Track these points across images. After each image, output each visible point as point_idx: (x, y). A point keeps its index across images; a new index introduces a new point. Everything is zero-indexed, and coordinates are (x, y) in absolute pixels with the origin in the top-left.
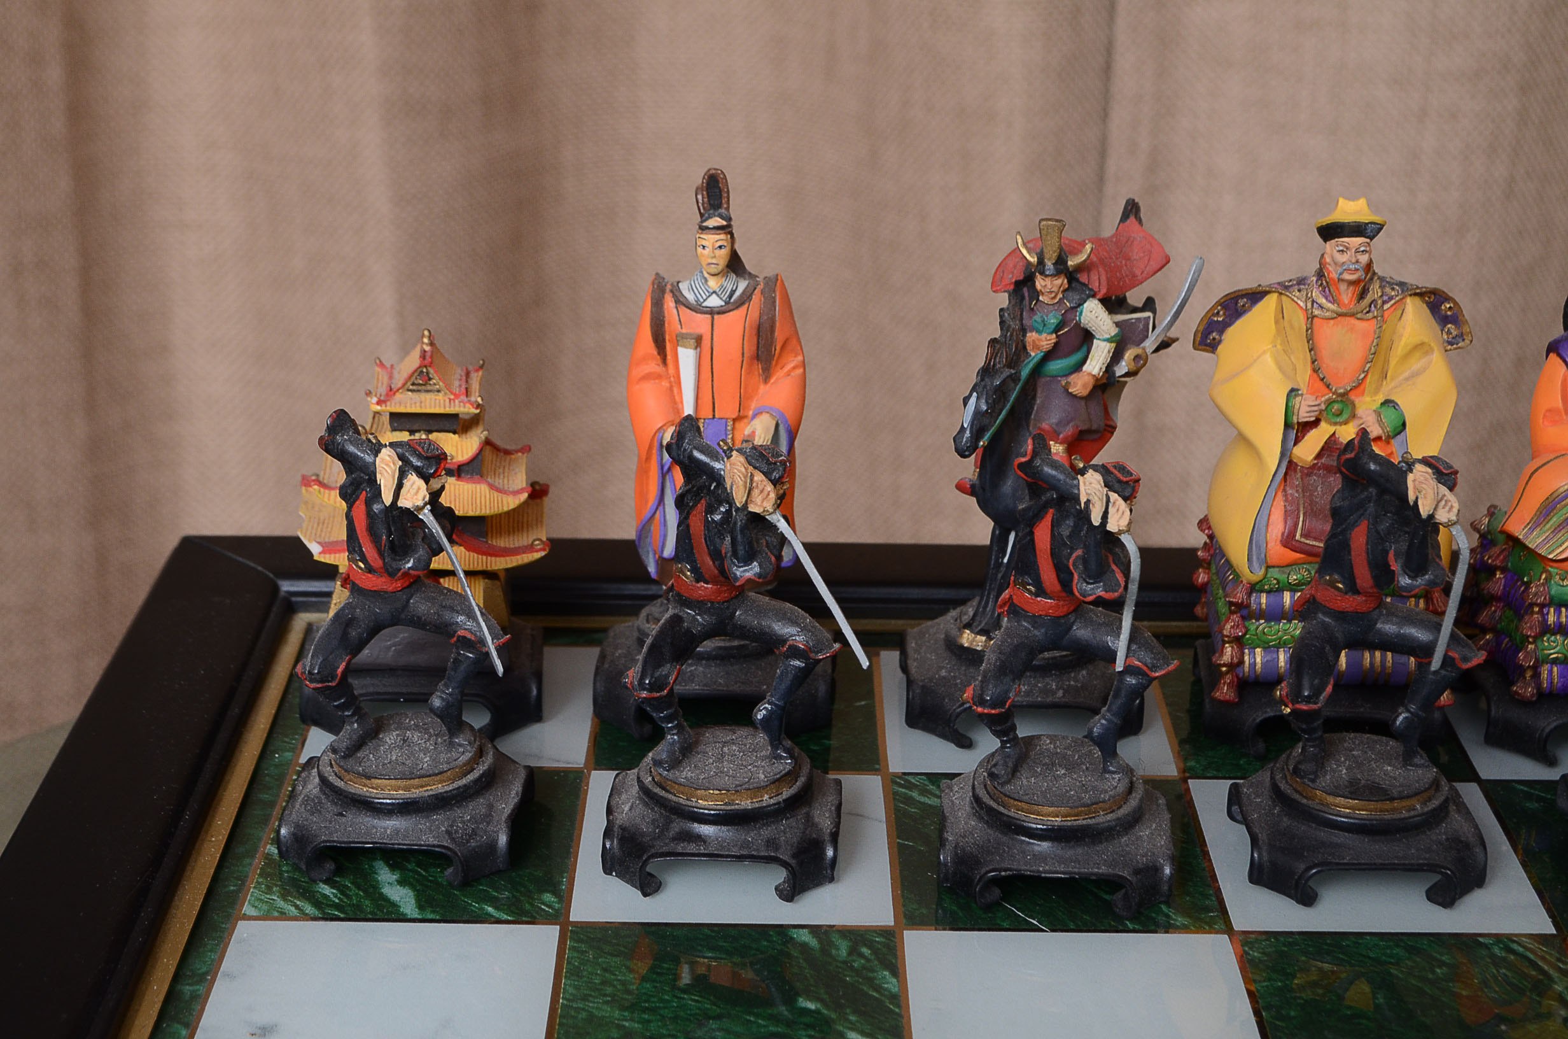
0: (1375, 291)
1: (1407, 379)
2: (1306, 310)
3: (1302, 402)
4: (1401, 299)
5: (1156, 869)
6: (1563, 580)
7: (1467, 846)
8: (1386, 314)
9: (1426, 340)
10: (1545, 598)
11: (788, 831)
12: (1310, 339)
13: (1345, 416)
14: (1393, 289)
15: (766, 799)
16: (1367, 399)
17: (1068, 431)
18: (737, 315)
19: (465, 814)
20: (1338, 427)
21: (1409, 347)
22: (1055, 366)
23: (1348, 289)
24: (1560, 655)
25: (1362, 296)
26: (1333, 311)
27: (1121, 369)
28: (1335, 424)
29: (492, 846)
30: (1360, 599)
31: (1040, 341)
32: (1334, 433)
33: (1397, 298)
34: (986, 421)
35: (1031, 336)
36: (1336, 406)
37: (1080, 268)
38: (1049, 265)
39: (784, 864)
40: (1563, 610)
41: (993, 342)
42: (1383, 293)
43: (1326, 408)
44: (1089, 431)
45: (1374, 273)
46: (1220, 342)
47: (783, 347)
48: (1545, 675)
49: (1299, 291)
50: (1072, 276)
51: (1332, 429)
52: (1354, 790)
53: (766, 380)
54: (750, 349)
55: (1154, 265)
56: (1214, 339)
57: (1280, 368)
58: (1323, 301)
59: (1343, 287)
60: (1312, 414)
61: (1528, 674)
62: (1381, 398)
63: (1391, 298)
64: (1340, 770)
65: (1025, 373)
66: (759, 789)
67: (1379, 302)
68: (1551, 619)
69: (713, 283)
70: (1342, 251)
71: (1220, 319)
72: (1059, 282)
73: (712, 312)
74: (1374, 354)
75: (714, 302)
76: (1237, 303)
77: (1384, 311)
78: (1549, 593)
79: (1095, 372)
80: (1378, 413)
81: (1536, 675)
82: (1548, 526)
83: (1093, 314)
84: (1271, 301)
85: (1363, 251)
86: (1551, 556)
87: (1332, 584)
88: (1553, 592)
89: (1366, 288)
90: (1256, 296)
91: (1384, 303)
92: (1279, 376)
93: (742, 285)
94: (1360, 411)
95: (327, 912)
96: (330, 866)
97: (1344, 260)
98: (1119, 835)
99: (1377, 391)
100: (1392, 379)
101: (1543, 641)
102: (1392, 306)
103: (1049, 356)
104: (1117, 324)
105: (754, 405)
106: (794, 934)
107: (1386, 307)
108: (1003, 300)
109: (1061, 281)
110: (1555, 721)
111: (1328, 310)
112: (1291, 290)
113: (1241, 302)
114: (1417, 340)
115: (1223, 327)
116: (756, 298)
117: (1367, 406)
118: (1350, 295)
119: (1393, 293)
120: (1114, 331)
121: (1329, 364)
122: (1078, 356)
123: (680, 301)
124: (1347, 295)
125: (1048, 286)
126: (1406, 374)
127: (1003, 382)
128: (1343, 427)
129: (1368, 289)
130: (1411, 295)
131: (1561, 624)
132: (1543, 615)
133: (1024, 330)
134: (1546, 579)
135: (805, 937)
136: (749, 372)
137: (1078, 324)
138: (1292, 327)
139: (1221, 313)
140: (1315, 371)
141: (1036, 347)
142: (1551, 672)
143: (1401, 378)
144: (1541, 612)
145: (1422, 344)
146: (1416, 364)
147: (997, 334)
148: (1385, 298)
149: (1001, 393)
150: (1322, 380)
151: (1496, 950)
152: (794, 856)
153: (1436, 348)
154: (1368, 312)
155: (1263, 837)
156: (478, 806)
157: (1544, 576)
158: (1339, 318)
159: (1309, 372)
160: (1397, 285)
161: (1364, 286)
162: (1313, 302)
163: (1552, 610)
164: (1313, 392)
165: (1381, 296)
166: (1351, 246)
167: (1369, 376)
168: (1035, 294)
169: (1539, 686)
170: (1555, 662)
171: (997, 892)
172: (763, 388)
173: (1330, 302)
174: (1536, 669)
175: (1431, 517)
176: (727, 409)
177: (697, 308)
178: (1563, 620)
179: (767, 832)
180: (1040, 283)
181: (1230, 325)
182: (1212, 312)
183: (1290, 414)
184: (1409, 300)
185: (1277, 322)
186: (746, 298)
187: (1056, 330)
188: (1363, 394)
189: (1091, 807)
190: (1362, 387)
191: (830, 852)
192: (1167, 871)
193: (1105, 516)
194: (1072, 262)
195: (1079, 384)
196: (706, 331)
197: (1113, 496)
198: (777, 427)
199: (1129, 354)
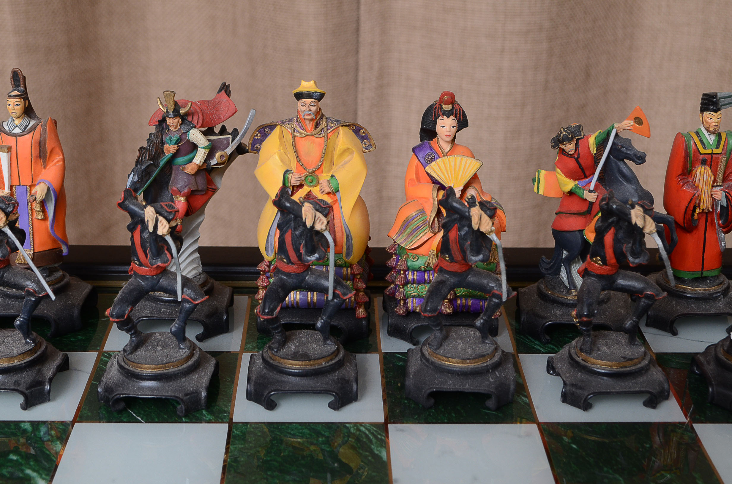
0: (323, 124)
1: (342, 165)
2: (292, 133)
3: (293, 176)
4: (336, 128)
5: (198, 393)
6: (414, 259)
7: (348, 382)
8: (329, 135)
9: (350, 147)
10: (405, 267)
11: (27, 377)
12: (295, 146)
13: (314, 183)
14: (333, 123)
15: (16, 362)
16: (325, 175)
17: (186, 190)
18: (28, 137)
20: (312, 188)
21: (342, 150)
22: (180, 160)
23: (309, 123)
24: (416, 294)
25: (317, 126)
26: (303, 134)
27: (214, 162)
28: (311, 186)
30: (295, 266)
31: (170, 149)
32: (311, 191)
33: (334, 128)
34: (138, 185)
35: (166, 146)
36: (310, 178)
37: (187, 114)
38: (170, 112)
39: (22, 393)
40: (415, 272)
41: (142, 148)
42: (327, 125)
43: (305, 179)
44: (197, 191)
45: (323, 115)
46: (260, 149)
47: (51, 152)
48: (410, 303)
49: (289, 124)
50: (184, 118)
51: (309, 189)
52: (295, 356)
53: (45, 167)
54: (35, 152)
55: (230, 113)
56: (257, 147)
57: (282, 161)
58: (298, 129)
59: (307, 122)
60: (297, 182)
61: (402, 302)
62: (330, 175)
63: (332, 127)
64: (292, 347)
65: (162, 163)
66: (13, 358)
67: (325, 129)
68: (410, 277)
69: (17, 122)
70: (303, 105)
71: (258, 138)
72: (176, 120)
73: (16, 135)
74: (325, 153)
75: (17, 131)
76: (264, 131)
77: (328, 134)
78: (407, 265)
79: (198, 163)
80: (329, 182)
81: (405, 303)
82: (406, 233)
83: (195, 136)
84: (278, 129)
85: (313, 105)
86: (407, 247)
87: (282, 259)
88: (409, 264)
89: (319, 122)
90: (272, 127)
91: (327, 130)
92: (281, 164)
93: (32, 123)
94: (321, 181)
97: (304, 109)
98: (181, 377)
99: (329, 171)
100: (336, 166)
101: (407, 287)
102: (331, 131)
103: (175, 156)
104: (209, 140)
105: (39, 179)
106: (22, 425)
107: (329, 131)
108: (153, 130)
109: (177, 120)
110: (415, 324)
111: (301, 133)
112: (285, 123)
113: (266, 130)
114: (345, 147)
115: (261, 141)
116: (38, 129)
117: (324, 177)
118: (311, 126)
119: (333, 125)
120: (207, 143)
121: (304, 158)
122: (191, 156)
123: (4, 130)
124: (310, 126)
125: (172, 122)
126: (342, 163)
127: (148, 167)
128: (315, 188)
129: (320, 123)
130: (342, 126)
131: (414, 279)
132: (406, 275)
133: (163, 143)
134: (406, 258)
135: (28, 427)
136: (36, 163)
137: (188, 141)
138: (287, 141)
139: (258, 135)
140: (298, 162)
141: (168, 151)
142: (413, 301)
143: (340, 165)
144: (405, 273)
145: (348, 149)
146: (346, 158)
147: (145, 145)
148: (329, 127)
149: (147, 172)
150: (302, 166)
151: (352, 430)
152: (27, 389)
153: (355, 151)
154: (320, 134)
155: (253, 378)
157: (404, 257)
158: (307, 137)
159: (296, 162)
160: (335, 121)
161: (317, 122)
162: (294, 130)
163: (410, 272)
164: (298, 171)
165: (327, 126)
166: (307, 103)
167: (324, 164)
168: (168, 127)
169: (407, 309)
170: (414, 297)
171: (122, 405)
172: (43, 171)
173: (302, 129)
174: (405, 299)
175: (313, 227)
176: (26, 181)
177: (10, 134)
178: (415, 277)
179: (15, 378)
180: (169, 121)
181: (263, 141)
182: (254, 135)
183: (286, 182)
184: (341, 128)
185: (280, 139)
186: (34, 128)
187: (177, 143)
188: (322, 172)
189: (165, 365)
190: (321, 169)
191: (47, 387)
192: (204, 394)
193: (156, 227)
194: (182, 111)
195: (190, 169)
196: (13, 144)
197: (160, 218)
198: (48, 189)
199: (218, 155)
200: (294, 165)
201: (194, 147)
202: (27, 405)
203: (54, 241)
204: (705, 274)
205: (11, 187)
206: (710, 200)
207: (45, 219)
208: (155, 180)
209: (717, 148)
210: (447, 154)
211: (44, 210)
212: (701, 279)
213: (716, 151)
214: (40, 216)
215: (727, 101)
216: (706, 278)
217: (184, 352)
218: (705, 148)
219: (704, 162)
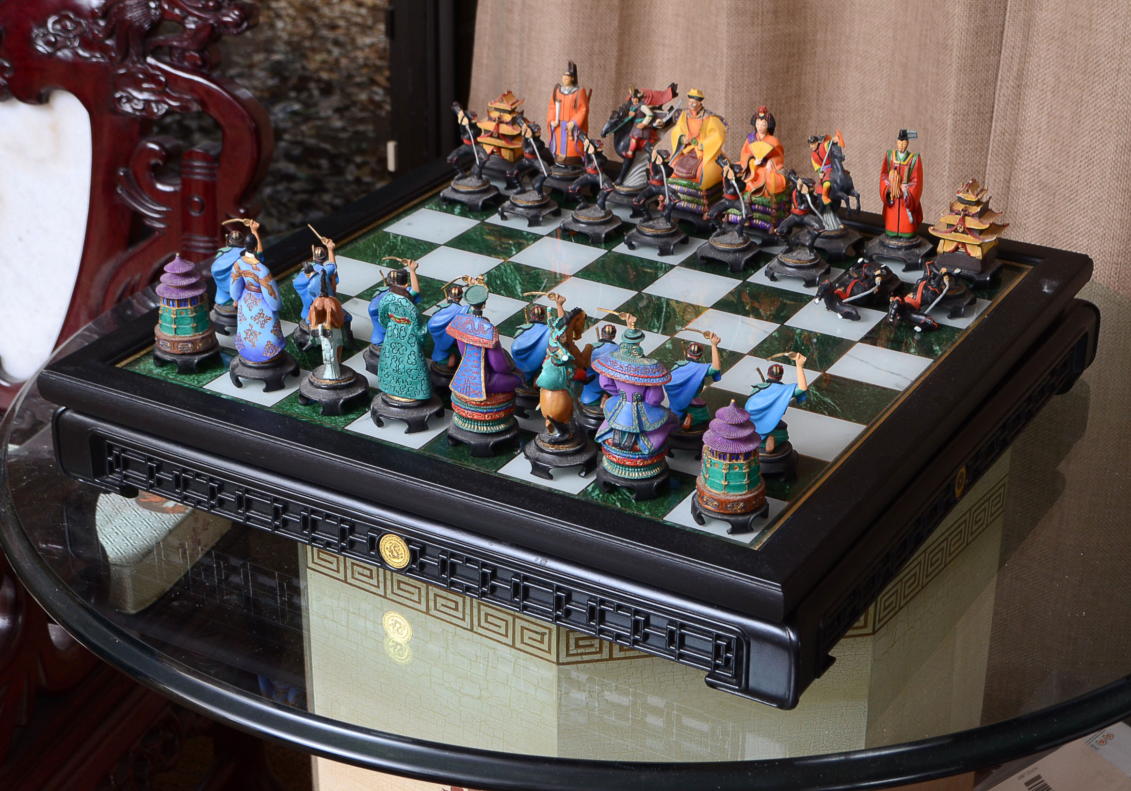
0: (702, 113)
2: (686, 116)
3: (685, 139)
4: (709, 116)
5: (601, 236)
8: (704, 120)
9: (715, 127)
11: (533, 212)
12: (687, 123)
13: (695, 144)
15: (530, 204)
17: (636, 137)
18: (571, 96)
19: (473, 197)
21: (711, 128)
22: (636, 121)
26: (692, 117)
27: (655, 125)
29: (478, 205)
31: (632, 114)
35: (630, 112)
36: (694, 141)
37: (642, 97)
39: (529, 219)
43: (691, 141)
44: (644, 138)
45: (702, 109)
47: (580, 106)
50: (640, 99)
51: (693, 147)
53: (576, 113)
54: (573, 105)
58: (690, 115)
59: (693, 111)
60: (687, 142)
62: (703, 141)
63: (706, 115)
65: (626, 120)
66: (529, 202)
67: (702, 116)
69: (567, 88)
71: (677, 115)
73: (565, 95)
74: (702, 129)
75: (566, 92)
77: (704, 118)
79: (645, 124)
80: (702, 145)
81: (728, 216)
83: (645, 109)
84: (684, 113)
90: (682, 111)
91: (704, 116)
92: (680, 131)
93: (574, 89)
94: (698, 145)
95: (441, 210)
96: (447, 203)
98: (596, 226)
99: (703, 139)
100: (706, 136)
102: (706, 117)
103: (634, 118)
105: (573, 119)
106: (523, 232)
109: (636, 99)
114: (713, 126)
115: (679, 117)
116: (576, 93)
117: (700, 142)
120: (652, 114)
121: (692, 130)
122: (642, 119)
123: (560, 91)
128: (696, 147)
129: (700, 112)
130: (712, 115)
133: (629, 110)
135: (525, 233)
137: (641, 111)
138: (685, 121)
140: (689, 131)
143: (709, 136)
146: (713, 131)
150: (690, 134)
154: (700, 118)
156: (478, 196)
158: (693, 119)
160: (708, 113)
161: (698, 112)
162: (688, 114)
164: (689, 137)
167: (701, 135)
171: (570, 233)
172: (575, 115)
176: (567, 119)
177: (563, 94)
179: (528, 211)
180: (632, 99)
183: (681, 141)
184: (711, 117)
186: (574, 92)
187: (635, 111)
188: (700, 139)
190: (699, 137)
191: (541, 219)
192: (603, 236)
193: (587, 149)
194: (639, 95)
195: (640, 126)
196: (563, 99)
197: (591, 146)
198: (575, 126)
199: (658, 121)
200: (687, 133)
201: (644, 116)
202: (530, 225)
203: (578, 152)
204: (900, 234)
205: (559, 121)
206: (898, 191)
207: (573, 139)
208: (620, 128)
209: (904, 161)
210: (761, 140)
211: (573, 135)
212: (897, 237)
213: (902, 163)
214: (571, 138)
215: (912, 136)
216: (901, 237)
217: (602, 214)
218: (896, 160)
219: (896, 168)
